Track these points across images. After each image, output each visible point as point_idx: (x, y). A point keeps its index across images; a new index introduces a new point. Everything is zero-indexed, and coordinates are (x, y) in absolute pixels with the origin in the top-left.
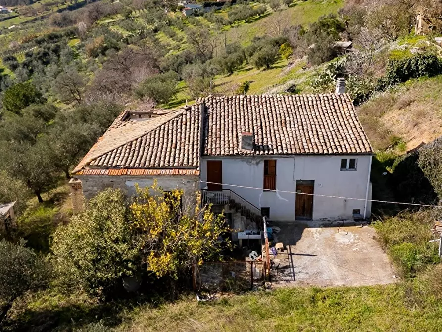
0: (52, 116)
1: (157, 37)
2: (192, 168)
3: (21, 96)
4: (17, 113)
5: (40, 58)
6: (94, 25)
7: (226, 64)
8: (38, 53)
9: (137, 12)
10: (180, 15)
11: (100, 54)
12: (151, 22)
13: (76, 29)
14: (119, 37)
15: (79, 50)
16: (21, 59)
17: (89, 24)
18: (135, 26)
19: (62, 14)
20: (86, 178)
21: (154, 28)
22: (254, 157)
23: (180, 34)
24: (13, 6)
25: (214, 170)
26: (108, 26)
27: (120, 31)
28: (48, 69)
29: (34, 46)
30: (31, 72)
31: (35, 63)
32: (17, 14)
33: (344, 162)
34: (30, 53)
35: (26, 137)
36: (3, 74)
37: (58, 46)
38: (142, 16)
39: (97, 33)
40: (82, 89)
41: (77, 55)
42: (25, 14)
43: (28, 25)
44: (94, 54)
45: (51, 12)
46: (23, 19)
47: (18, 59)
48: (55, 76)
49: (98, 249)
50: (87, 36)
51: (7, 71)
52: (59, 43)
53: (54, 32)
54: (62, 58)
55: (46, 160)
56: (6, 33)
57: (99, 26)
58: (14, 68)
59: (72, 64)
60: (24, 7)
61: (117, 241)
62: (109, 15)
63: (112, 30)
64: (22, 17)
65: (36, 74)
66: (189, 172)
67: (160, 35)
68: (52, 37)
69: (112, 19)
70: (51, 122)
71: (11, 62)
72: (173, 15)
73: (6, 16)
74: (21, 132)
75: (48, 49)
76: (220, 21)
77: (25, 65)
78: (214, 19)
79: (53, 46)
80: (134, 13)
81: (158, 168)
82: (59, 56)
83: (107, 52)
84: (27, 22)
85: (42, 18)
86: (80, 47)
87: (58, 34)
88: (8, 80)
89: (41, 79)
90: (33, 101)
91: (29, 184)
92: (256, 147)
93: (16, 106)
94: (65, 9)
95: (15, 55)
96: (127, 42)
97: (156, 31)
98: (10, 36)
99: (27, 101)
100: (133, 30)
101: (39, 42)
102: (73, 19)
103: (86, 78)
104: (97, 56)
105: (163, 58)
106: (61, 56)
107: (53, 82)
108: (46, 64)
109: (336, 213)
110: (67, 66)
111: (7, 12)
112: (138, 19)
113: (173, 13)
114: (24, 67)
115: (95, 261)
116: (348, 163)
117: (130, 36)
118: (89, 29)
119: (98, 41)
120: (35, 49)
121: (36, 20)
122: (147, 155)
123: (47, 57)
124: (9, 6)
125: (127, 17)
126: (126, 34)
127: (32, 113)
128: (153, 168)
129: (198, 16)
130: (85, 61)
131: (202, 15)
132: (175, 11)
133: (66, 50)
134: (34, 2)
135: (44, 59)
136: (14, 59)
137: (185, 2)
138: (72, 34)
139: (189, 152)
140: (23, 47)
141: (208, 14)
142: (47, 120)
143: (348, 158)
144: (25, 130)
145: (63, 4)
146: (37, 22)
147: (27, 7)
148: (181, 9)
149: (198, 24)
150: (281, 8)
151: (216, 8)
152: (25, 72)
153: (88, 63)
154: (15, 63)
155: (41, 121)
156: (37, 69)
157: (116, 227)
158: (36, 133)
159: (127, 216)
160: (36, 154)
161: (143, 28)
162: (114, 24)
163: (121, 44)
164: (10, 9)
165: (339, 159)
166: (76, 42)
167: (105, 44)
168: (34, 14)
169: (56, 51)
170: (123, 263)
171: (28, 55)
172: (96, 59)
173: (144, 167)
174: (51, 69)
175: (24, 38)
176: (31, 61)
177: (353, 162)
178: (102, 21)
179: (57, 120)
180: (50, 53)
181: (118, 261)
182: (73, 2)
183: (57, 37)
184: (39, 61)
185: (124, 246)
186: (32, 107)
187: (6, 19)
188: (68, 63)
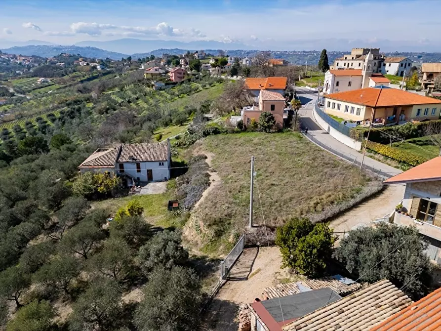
0: (75, 150)
1: (138, 102)
2: (113, 165)
3: (59, 140)
4: (58, 148)
5: (69, 115)
6: (102, 94)
7: (163, 122)
8: (68, 112)
9: (128, 87)
10: (152, 89)
11: (105, 113)
12: (135, 93)
13: (91, 97)
14: (116, 102)
15: (93, 110)
16: (58, 115)
17: (99, 94)
18: (125, 96)
19: (83, 84)
20: (82, 169)
21: (136, 97)
22: (133, 162)
23: (151, 101)
24: (51, 78)
25: (121, 166)
26: (110, 95)
27: (117, 99)
28: (74, 121)
29: (65, 107)
30: (64, 123)
31: (66, 117)
32: (53, 83)
33: (160, 164)
34: (63, 112)
35: (63, 159)
36: (47, 124)
37: (80, 108)
38: (130, 89)
39: (103, 99)
40: (94, 133)
41: (91, 113)
42: (59, 83)
43: (61, 90)
44: (101, 112)
45: (76, 82)
46: (58, 86)
47: (55, 115)
48: (78, 125)
49: (85, 187)
50: (97, 102)
51: (49, 122)
52: (80, 106)
53: (78, 99)
54: (83, 115)
55: (71, 166)
56: (46, 96)
57: (105, 95)
58: (53, 120)
59: (88, 118)
60: (59, 78)
61: (90, 184)
62: (111, 88)
63: (113, 98)
64: (57, 85)
65: (66, 124)
66: (111, 167)
67: (140, 101)
68: (76, 102)
69: (113, 91)
70: (74, 152)
71: (51, 117)
72: (148, 89)
73: (46, 84)
74: (61, 157)
75: (74, 109)
76: (173, 94)
77: (60, 119)
78: (170, 93)
79: (76, 107)
80: (125, 87)
81: (103, 165)
82: (80, 113)
83: (109, 111)
84: (60, 88)
85: (70, 86)
86: (93, 108)
87: (80, 99)
88: (50, 128)
89: (70, 127)
90: (66, 143)
91: (65, 174)
92: (133, 159)
93: (57, 145)
94: (85, 80)
95: (53, 112)
96: (120, 105)
97: (137, 99)
98: (50, 98)
99: (63, 142)
100: (125, 99)
101: (68, 105)
102: (90, 88)
103: (96, 127)
104: (103, 113)
105: (140, 116)
106: (82, 113)
107: (77, 129)
108: (73, 118)
109: (160, 179)
110: (85, 120)
111: (47, 82)
112: (128, 91)
113: (148, 88)
114: (59, 120)
115: (84, 190)
116: (161, 164)
117: (122, 102)
118: (98, 97)
119: (104, 104)
120: (66, 109)
121: (66, 87)
122: (101, 162)
123: (73, 114)
124: (48, 78)
125: (122, 90)
126: (120, 101)
127: (65, 149)
128: (102, 165)
129: (162, 90)
130: (96, 117)
131: (164, 90)
132: (149, 87)
133: (85, 110)
134: (65, 75)
135: (72, 115)
136: (53, 115)
137: (155, 81)
138: (88, 100)
139: (113, 161)
140: (58, 107)
141: (167, 90)
142: (72, 151)
143: (161, 162)
144: (63, 156)
145: (84, 77)
146: (67, 89)
147: (60, 78)
148: (153, 86)
149: (161, 95)
150: (207, 87)
151: (173, 86)
152: (60, 123)
153: (98, 117)
154: (54, 118)
155: (69, 152)
156: (67, 121)
157: (90, 181)
158: (67, 158)
159: (93, 178)
160: (67, 164)
161: (130, 97)
162: (113, 94)
163: (117, 106)
164: (49, 80)
165: (158, 163)
166: (91, 105)
167: (108, 107)
168: (64, 83)
169: (79, 110)
170: (92, 190)
171: (61, 113)
172: (102, 116)
173: (99, 165)
174: (76, 121)
175: (59, 101)
176: (64, 117)
177: (163, 164)
178: (107, 92)
179: (76, 152)
180: (75, 111)
181: (90, 189)
182: (91, 76)
183: (79, 101)
184: (69, 117)
185: (92, 185)
186: (65, 146)
187: (46, 86)
188: (86, 118)
